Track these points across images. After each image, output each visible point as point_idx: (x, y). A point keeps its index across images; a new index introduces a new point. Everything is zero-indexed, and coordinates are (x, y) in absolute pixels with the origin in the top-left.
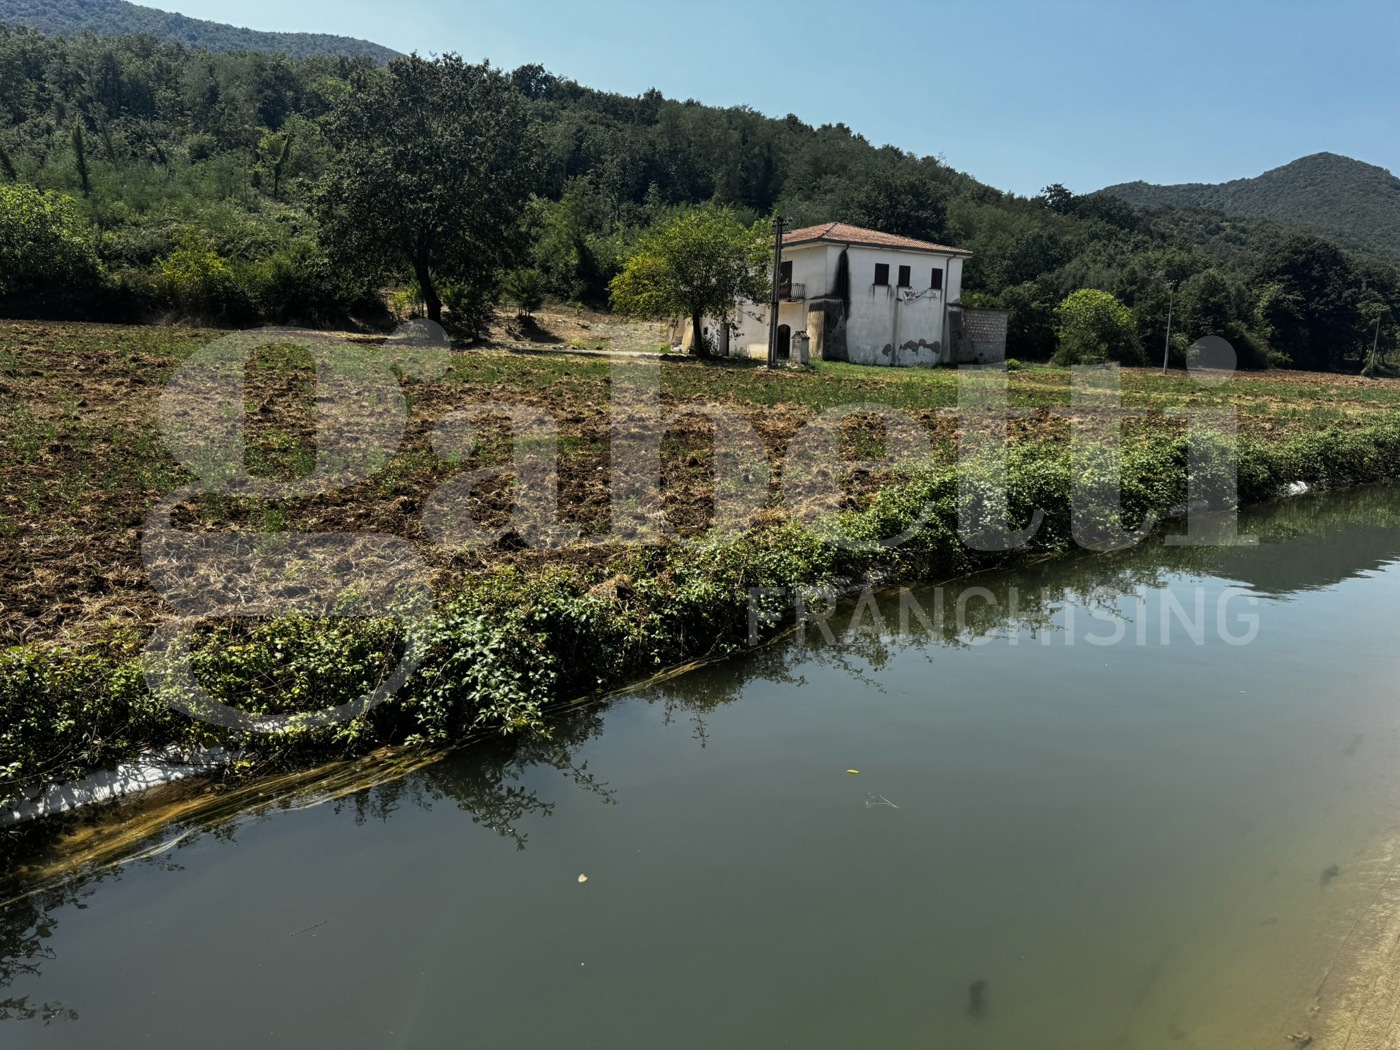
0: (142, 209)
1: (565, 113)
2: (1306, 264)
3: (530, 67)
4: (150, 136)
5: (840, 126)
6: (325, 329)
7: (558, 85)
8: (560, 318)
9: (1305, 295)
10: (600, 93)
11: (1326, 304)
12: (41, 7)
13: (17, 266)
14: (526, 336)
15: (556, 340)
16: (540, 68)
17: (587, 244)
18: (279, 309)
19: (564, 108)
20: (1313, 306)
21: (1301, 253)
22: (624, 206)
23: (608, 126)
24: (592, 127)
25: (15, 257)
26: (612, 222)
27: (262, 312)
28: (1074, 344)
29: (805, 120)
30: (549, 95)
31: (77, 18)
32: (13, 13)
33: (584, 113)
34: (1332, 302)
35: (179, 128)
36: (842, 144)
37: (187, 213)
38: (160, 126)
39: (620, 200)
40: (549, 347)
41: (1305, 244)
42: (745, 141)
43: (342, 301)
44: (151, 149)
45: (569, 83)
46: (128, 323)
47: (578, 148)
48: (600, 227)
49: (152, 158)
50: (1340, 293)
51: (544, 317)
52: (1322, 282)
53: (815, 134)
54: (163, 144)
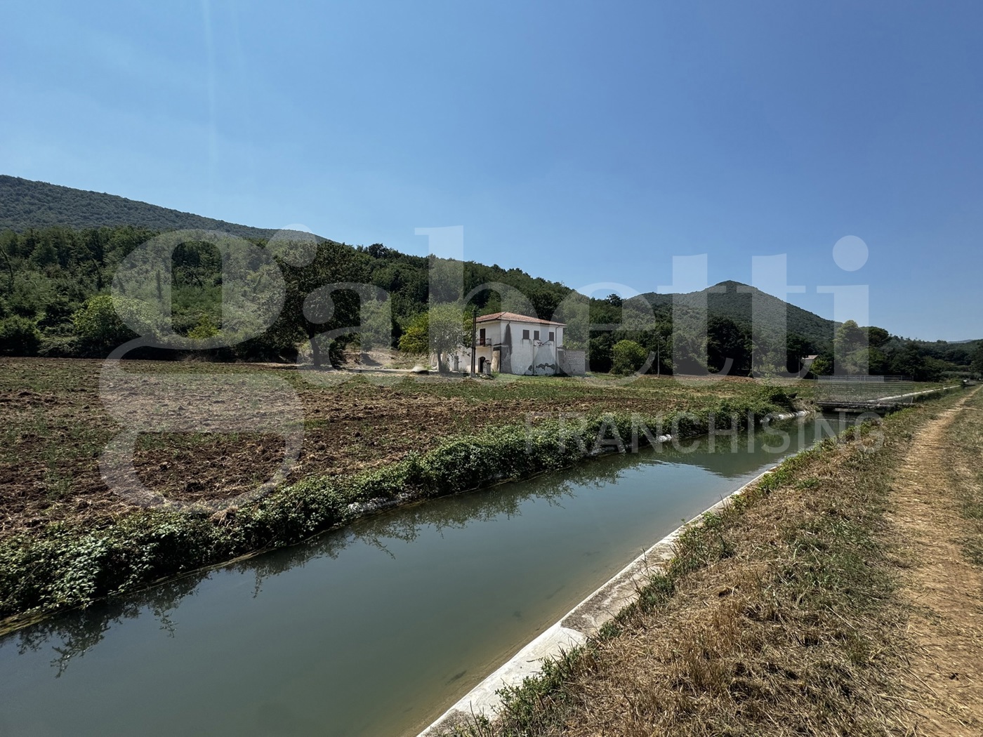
0: (186, 307)
1: (391, 264)
2: (721, 328)
3: (377, 245)
4: (195, 274)
5: (518, 269)
6: (266, 362)
7: (389, 253)
8: (381, 354)
9: (721, 342)
10: (408, 256)
11: (730, 346)
12: (158, 217)
13: (116, 334)
14: (364, 363)
15: (378, 364)
16: (382, 245)
17: (397, 321)
18: (245, 353)
19: (391, 262)
20: (725, 346)
21: (718, 324)
22: (417, 304)
23: (410, 269)
24: (403, 270)
25: (115, 330)
26: (411, 310)
27: (237, 354)
28: (620, 364)
29: (502, 267)
30: (385, 256)
31: (175, 222)
32: (144, 220)
33: (400, 264)
34: (733, 345)
35: (210, 271)
36: (518, 277)
37: (208, 309)
38: (201, 270)
39: (415, 301)
40: (373, 368)
41: (719, 320)
42: (473, 276)
43: (276, 348)
44: (195, 280)
45: (394, 251)
46: (169, 360)
47: (396, 279)
48: (405, 313)
49: (195, 284)
50: (736, 341)
51: (373, 354)
52: (728, 336)
53: (506, 273)
54: (201, 278)
